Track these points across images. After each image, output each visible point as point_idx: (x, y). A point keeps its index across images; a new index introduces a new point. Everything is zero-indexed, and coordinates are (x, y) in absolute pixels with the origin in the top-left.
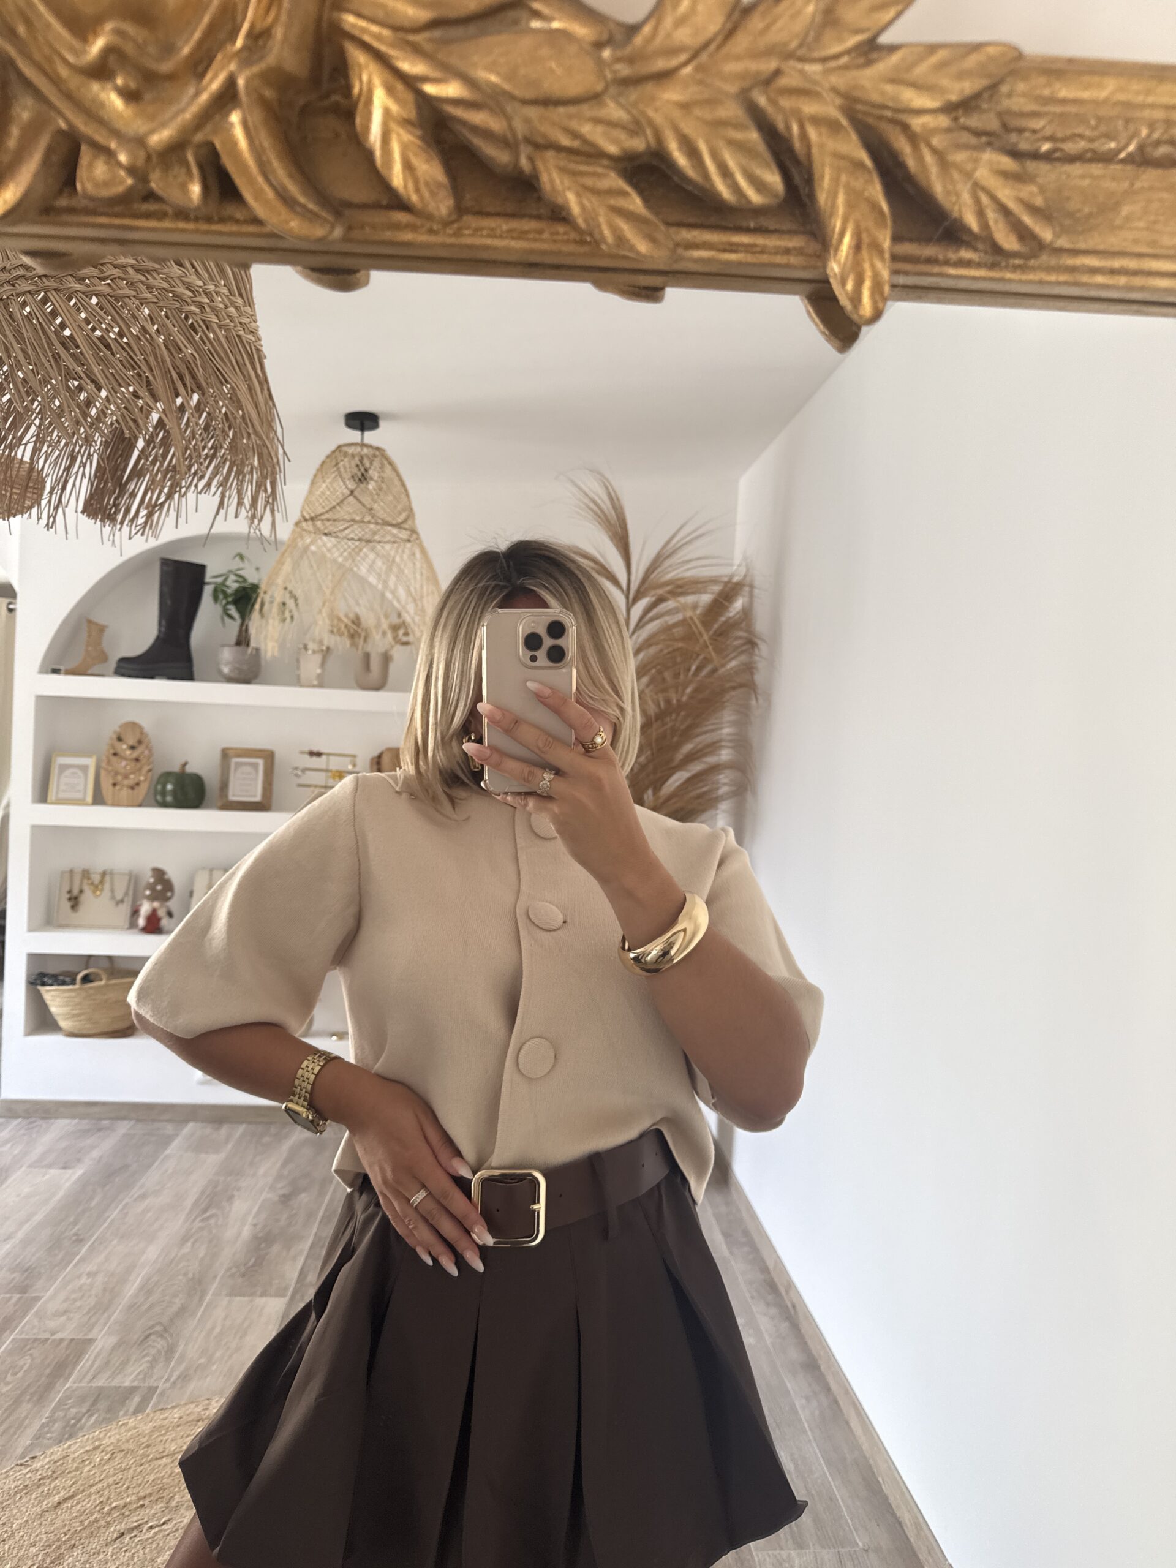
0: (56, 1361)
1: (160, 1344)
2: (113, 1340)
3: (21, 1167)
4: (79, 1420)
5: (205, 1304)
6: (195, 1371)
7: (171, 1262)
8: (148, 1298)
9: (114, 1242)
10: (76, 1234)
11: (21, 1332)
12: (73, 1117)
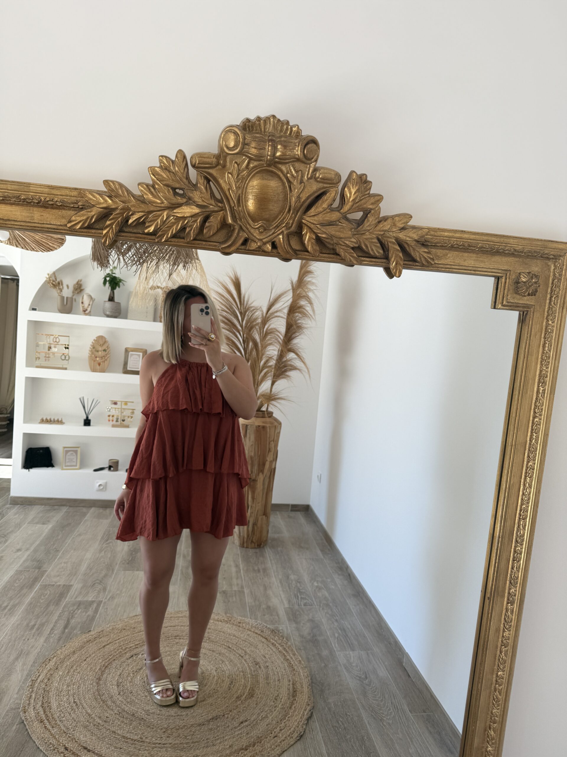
0: (59, 592)
1: (100, 587)
2: (80, 585)
3: (25, 524)
4: (74, 611)
5: (115, 573)
6: (116, 595)
7: (97, 558)
8: (91, 571)
9: (72, 551)
10: (55, 548)
11: (43, 582)
12: (42, 505)
